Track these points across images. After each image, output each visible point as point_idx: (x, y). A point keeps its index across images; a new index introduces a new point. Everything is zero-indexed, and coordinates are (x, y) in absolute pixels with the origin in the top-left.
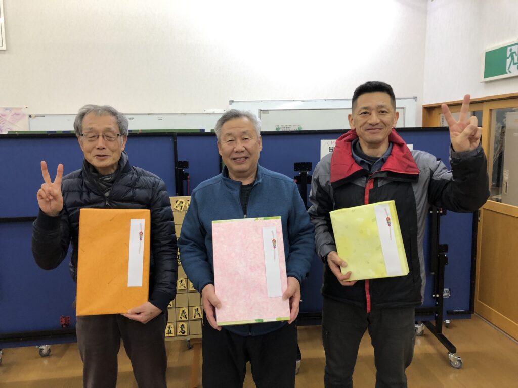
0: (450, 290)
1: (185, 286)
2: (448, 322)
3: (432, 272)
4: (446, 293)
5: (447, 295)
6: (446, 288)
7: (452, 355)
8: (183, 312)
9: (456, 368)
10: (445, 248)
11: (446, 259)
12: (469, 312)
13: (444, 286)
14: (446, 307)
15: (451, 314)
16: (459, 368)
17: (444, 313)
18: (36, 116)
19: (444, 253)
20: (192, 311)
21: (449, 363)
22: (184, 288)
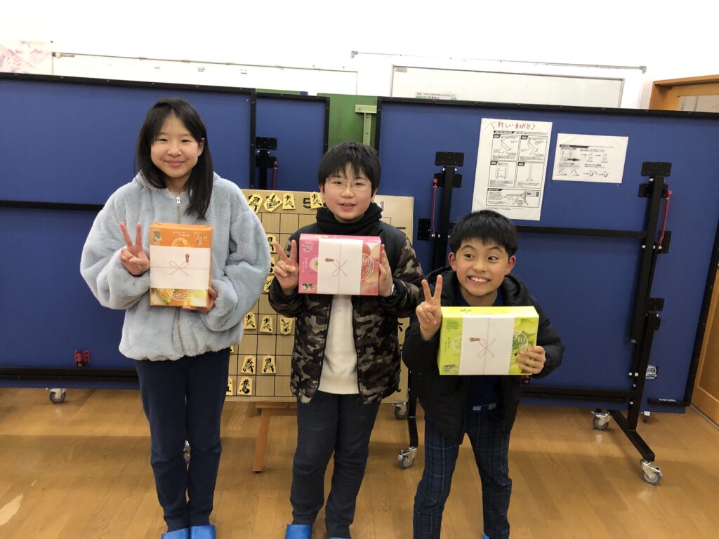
0: (657, 368)
1: (254, 324)
2: (647, 414)
3: (634, 339)
4: (650, 372)
5: (651, 376)
6: (651, 364)
7: (646, 465)
8: (248, 361)
9: (650, 483)
10: (659, 304)
11: (658, 320)
12: (683, 403)
13: (649, 362)
14: (647, 393)
15: (654, 404)
16: (654, 484)
17: (644, 402)
18: (62, 55)
19: (657, 312)
20: (262, 362)
21: (641, 474)
22: (252, 327)
